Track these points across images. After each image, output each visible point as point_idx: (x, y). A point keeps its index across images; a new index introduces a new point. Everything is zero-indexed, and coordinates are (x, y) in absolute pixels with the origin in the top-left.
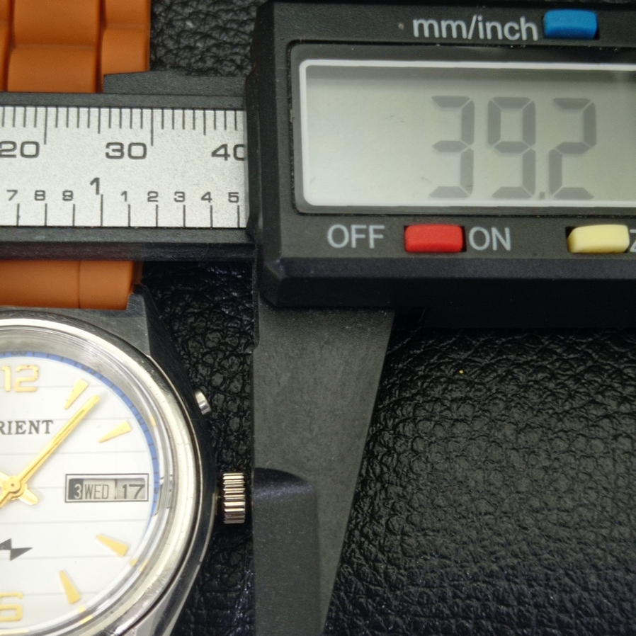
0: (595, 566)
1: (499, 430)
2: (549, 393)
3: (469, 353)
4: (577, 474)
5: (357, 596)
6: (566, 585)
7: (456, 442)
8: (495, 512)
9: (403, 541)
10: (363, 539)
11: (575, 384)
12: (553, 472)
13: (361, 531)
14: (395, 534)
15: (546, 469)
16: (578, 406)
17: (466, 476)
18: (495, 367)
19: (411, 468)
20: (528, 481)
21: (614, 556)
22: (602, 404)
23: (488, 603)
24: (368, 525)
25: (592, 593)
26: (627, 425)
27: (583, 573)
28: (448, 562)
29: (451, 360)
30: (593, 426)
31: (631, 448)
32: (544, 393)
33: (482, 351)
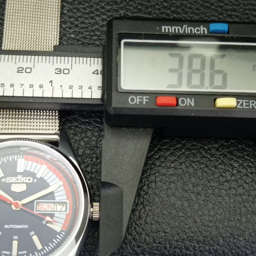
0: (222, 236)
1: (187, 186)
2: (205, 172)
3: (176, 157)
4: (216, 202)
5: (134, 247)
6: (211, 243)
7: (171, 190)
8: (185, 216)
9: (151, 226)
10: (136, 226)
11: (215, 169)
12: (207, 202)
13: (135, 223)
14: (148, 224)
15: (204, 200)
16: (216, 177)
17: (175, 203)
18: (185, 163)
19: (154, 200)
20: (197, 205)
21: (229, 233)
22: (225, 177)
23: (182, 250)
24: (138, 221)
25: (221, 246)
26: (234, 185)
27: (217, 239)
28: (168, 235)
29: (169, 160)
30: (222, 185)
31: (236, 193)
32: (204, 172)
33: (181, 157)
